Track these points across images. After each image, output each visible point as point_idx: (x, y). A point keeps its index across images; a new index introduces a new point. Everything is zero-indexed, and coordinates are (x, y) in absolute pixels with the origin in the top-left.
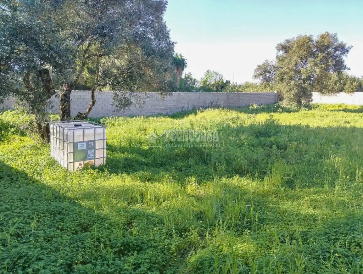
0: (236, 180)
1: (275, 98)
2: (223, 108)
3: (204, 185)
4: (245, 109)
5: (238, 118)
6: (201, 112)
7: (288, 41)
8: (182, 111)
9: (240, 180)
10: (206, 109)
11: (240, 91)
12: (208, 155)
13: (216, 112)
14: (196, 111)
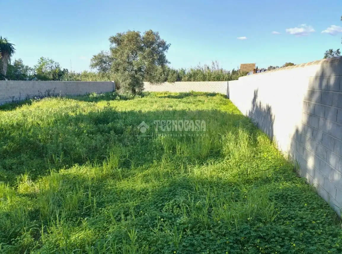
0: (75, 170)
1: (113, 87)
2: (62, 97)
3: (40, 180)
4: (85, 98)
5: (77, 107)
6: (36, 102)
7: (120, 35)
8: (13, 101)
9: (79, 168)
10: (42, 98)
11: (78, 80)
12: (43, 148)
13: (54, 101)
14: (31, 101)
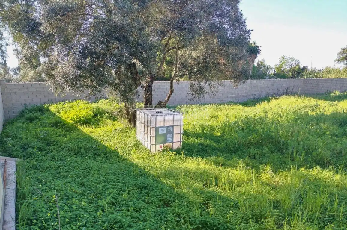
0: (316, 172)
2: (300, 96)
3: (280, 174)
4: (326, 96)
5: (317, 105)
6: (275, 99)
8: (254, 99)
9: (321, 171)
10: (280, 96)
11: (319, 77)
12: (283, 144)
13: (292, 99)
14: (270, 98)
